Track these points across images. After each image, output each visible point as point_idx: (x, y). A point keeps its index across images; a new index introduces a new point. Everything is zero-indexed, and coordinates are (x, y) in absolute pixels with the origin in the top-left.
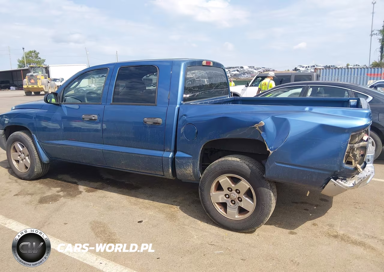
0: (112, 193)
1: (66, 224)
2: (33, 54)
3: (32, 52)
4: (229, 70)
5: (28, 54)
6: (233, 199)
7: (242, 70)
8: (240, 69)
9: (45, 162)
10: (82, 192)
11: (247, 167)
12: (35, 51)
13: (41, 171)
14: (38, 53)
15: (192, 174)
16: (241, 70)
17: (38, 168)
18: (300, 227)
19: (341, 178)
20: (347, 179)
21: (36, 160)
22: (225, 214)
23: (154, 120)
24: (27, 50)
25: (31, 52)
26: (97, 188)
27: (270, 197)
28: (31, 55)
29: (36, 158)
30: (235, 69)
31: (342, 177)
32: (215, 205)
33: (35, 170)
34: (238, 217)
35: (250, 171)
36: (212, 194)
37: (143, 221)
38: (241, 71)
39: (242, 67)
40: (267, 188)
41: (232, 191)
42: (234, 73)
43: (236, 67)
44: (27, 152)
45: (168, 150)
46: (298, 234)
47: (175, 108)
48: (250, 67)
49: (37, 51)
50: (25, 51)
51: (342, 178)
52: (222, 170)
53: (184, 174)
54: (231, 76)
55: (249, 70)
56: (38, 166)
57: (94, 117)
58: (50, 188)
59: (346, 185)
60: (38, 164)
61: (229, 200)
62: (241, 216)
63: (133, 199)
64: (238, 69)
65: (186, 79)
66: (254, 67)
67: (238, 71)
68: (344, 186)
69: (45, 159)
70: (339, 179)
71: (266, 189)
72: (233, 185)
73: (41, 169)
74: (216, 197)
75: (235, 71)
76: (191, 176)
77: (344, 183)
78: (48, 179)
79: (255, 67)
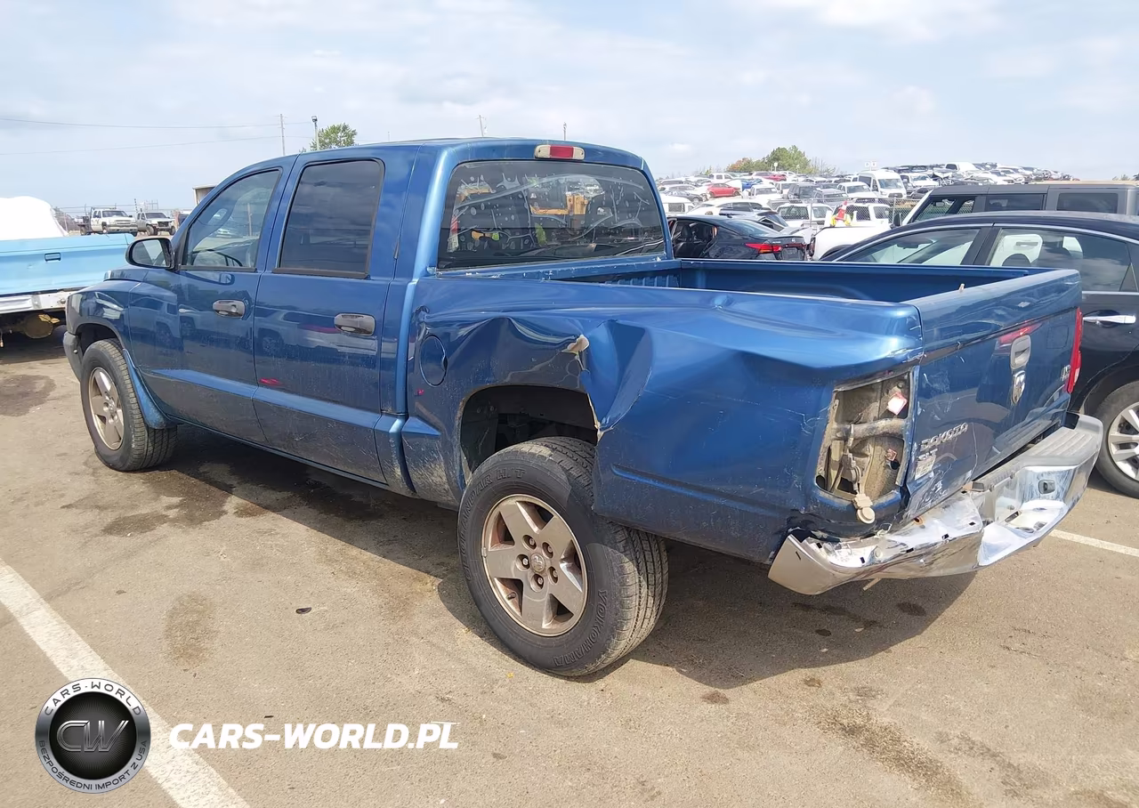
0: (295, 524)
1: (120, 592)
2: (339, 134)
3: (339, 129)
4: (906, 174)
5: (327, 135)
6: (538, 571)
7: (950, 174)
8: (943, 173)
9: (153, 425)
10: (226, 513)
11: (564, 477)
12: (345, 128)
13: (150, 448)
14: (354, 133)
15: (447, 486)
16: (946, 175)
17: (140, 442)
18: (755, 685)
19: (819, 534)
20: (843, 541)
21: (133, 418)
22: (518, 613)
23: (355, 320)
24: (325, 125)
25: (335, 130)
26: (268, 508)
27: (620, 575)
28: (335, 138)
29: (134, 412)
30: (930, 172)
31: (822, 531)
32: (495, 586)
33: (133, 446)
34: (547, 626)
35: (569, 488)
36: (487, 550)
37: (313, 611)
38: (947, 177)
39: (952, 167)
40: (615, 548)
41: (534, 546)
42: (922, 184)
43: (932, 167)
44: (116, 396)
45: (390, 410)
46: (731, 705)
47: (406, 287)
48: (980, 166)
49: (352, 128)
50: (319, 128)
51: (825, 535)
52: (505, 481)
53: (430, 485)
54: (908, 193)
55: (975, 175)
56: (139, 434)
57: (235, 306)
58: (158, 496)
59: (831, 559)
60: (138, 430)
61: (530, 573)
62: (555, 627)
63: (334, 545)
64: (936, 174)
65: (449, 200)
66: (995, 166)
67: (935, 177)
68: (823, 561)
69: (154, 417)
70: (815, 537)
71: (610, 550)
72: (535, 529)
73: (150, 445)
74: (497, 561)
75: (924, 178)
76: (447, 492)
77: (828, 552)
78: (174, 472)
79: (999, 166)
